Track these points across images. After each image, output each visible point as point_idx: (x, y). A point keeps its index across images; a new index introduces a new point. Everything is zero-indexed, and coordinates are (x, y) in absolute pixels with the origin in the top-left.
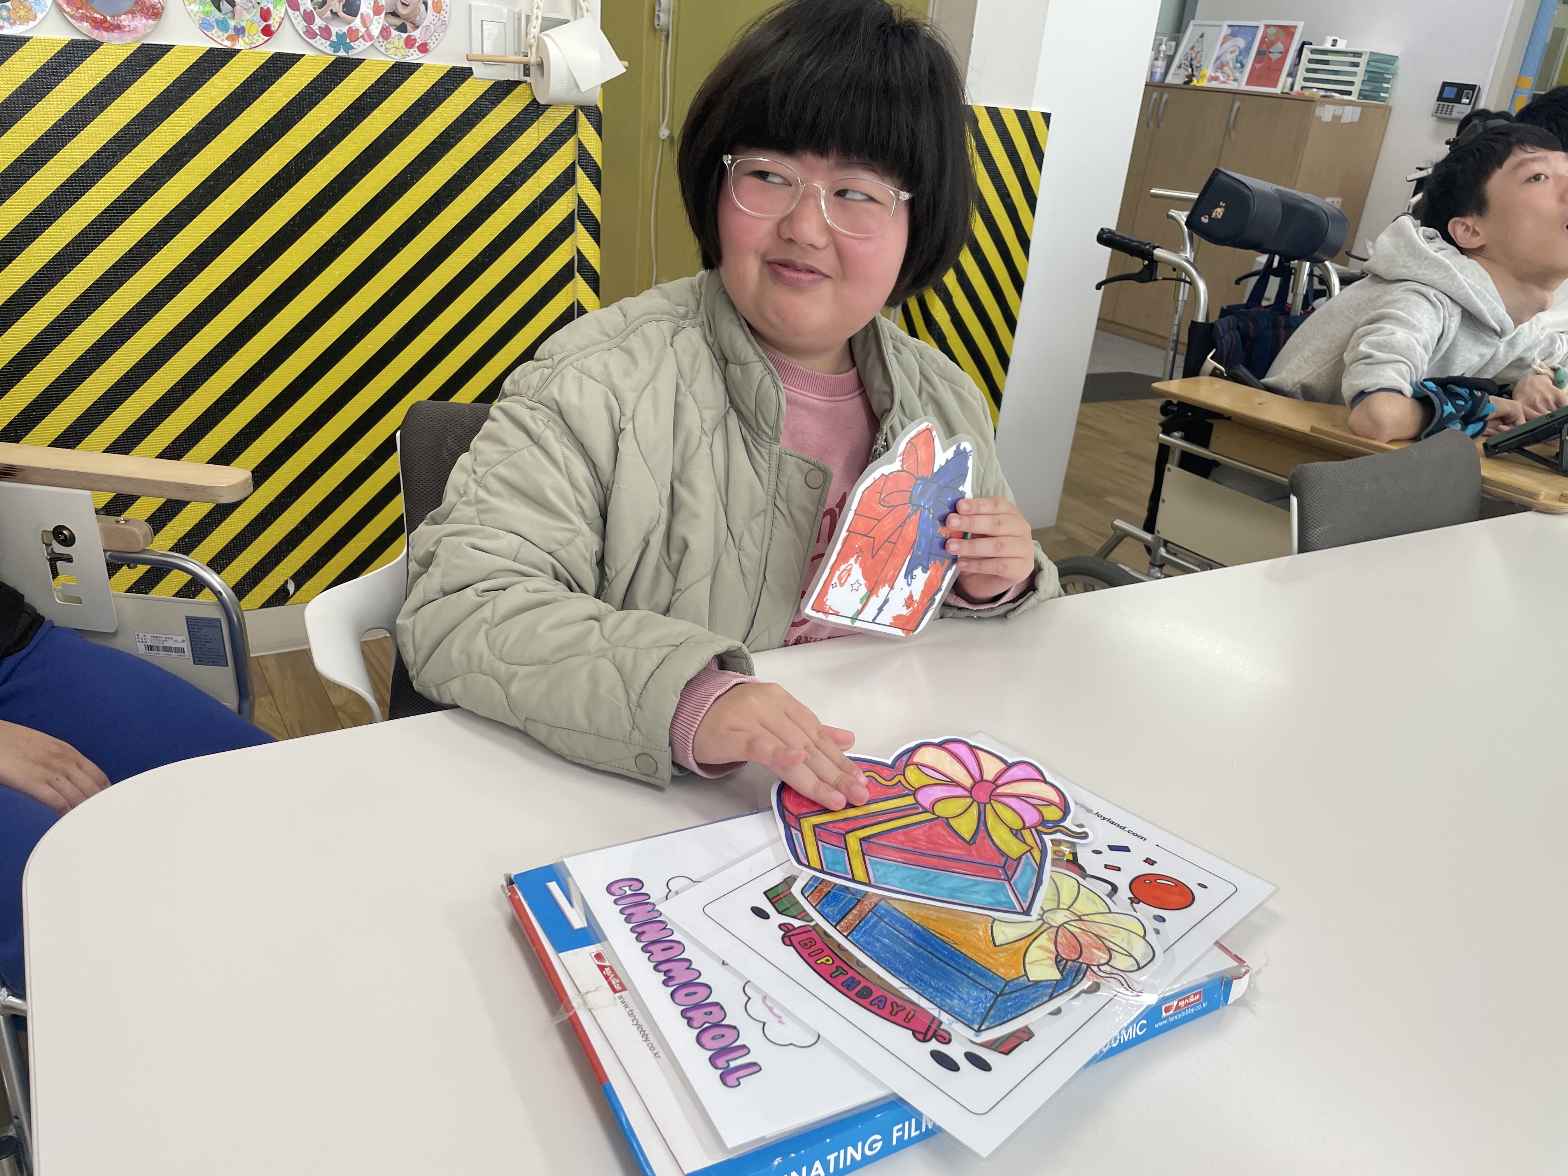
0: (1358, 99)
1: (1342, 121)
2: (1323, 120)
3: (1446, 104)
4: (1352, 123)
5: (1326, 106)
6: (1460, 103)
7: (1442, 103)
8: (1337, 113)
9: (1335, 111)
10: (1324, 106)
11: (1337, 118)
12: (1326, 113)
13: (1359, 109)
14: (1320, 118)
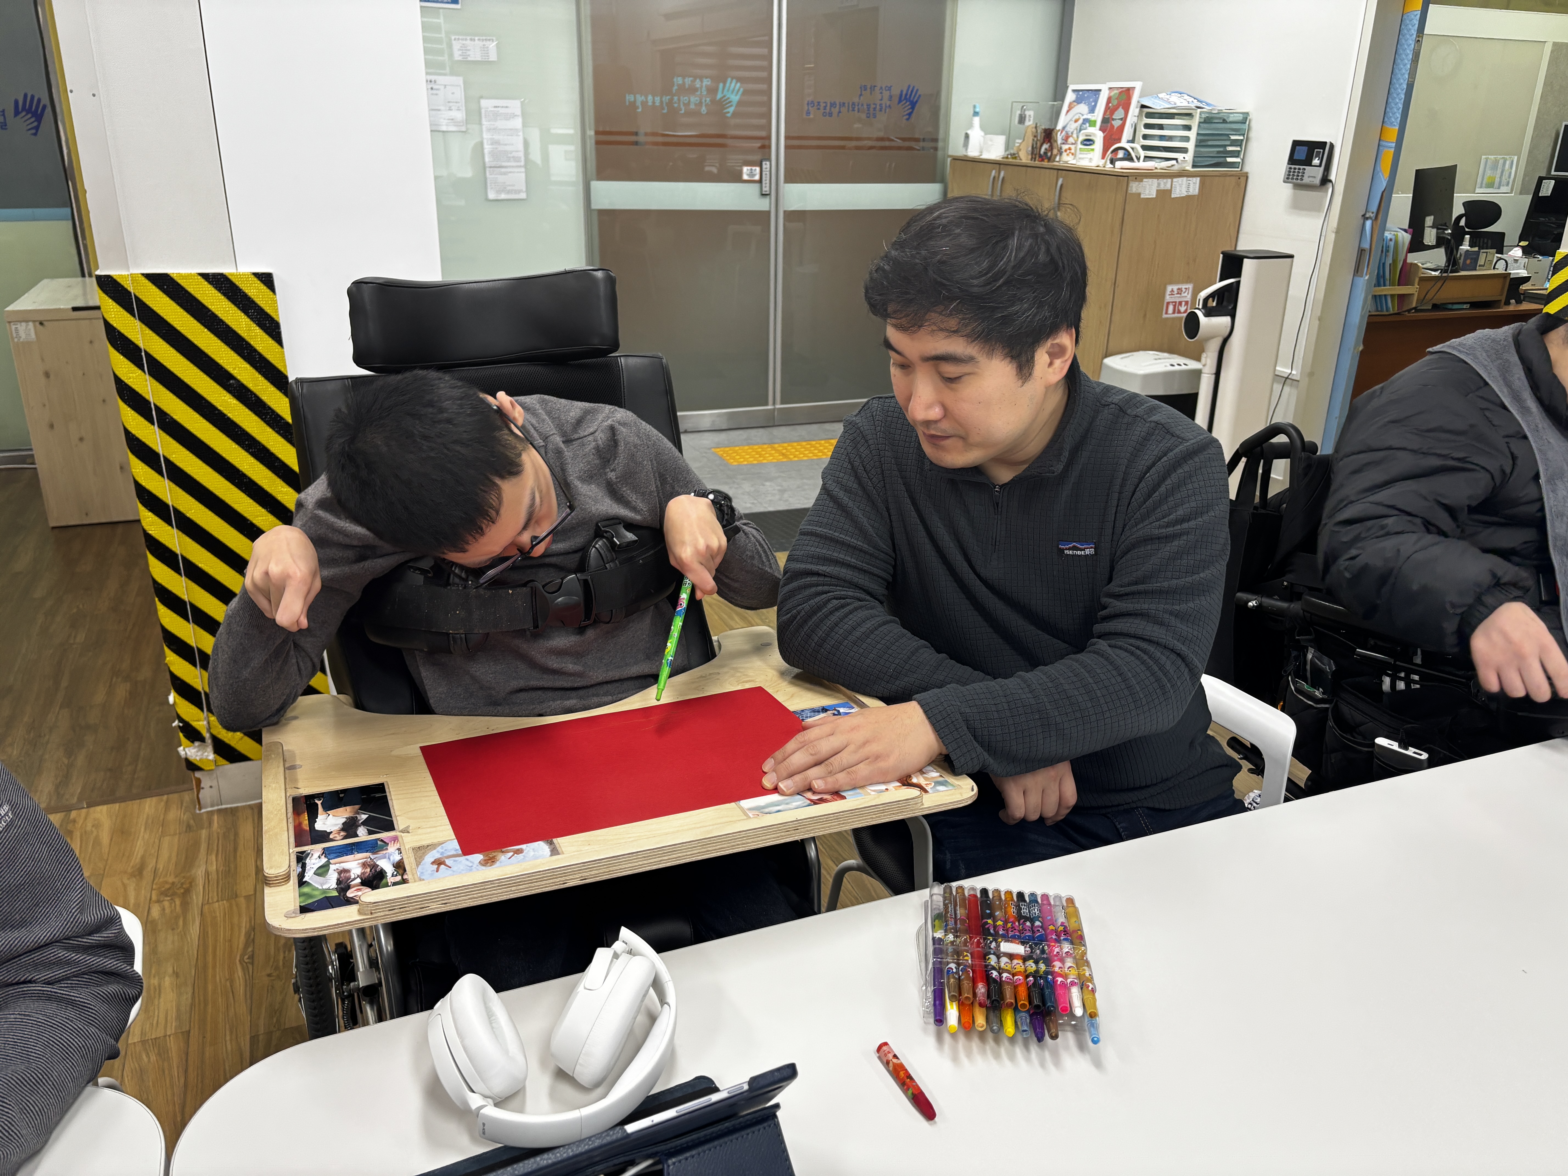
0: (1194, 166)
1: (1173, 196)
2: (1142, 196)
3: (1297, 167)
4: (1188, 197)
5: (1145, 180)
6: (1311, 165)
7: (1293, 166)
8: (1162, 187)
9: (1159, 184)
10: (1142, 181)
11: (1164, 194)
12: (1149, 189)
13: (1198, 179)
14: (1139, 194)
